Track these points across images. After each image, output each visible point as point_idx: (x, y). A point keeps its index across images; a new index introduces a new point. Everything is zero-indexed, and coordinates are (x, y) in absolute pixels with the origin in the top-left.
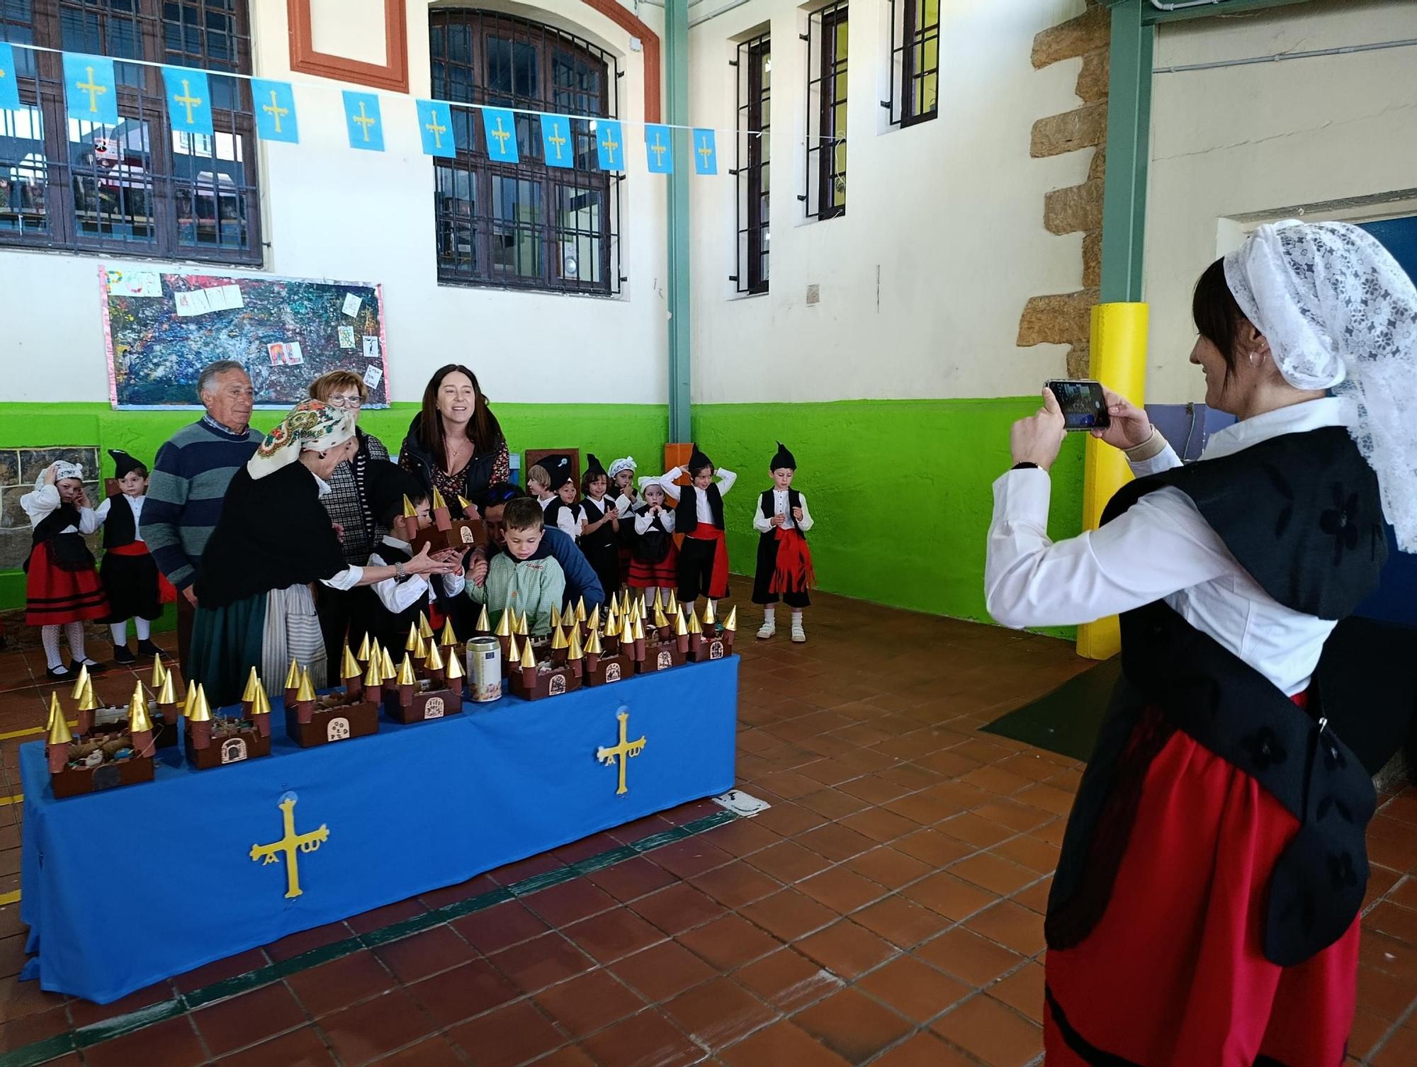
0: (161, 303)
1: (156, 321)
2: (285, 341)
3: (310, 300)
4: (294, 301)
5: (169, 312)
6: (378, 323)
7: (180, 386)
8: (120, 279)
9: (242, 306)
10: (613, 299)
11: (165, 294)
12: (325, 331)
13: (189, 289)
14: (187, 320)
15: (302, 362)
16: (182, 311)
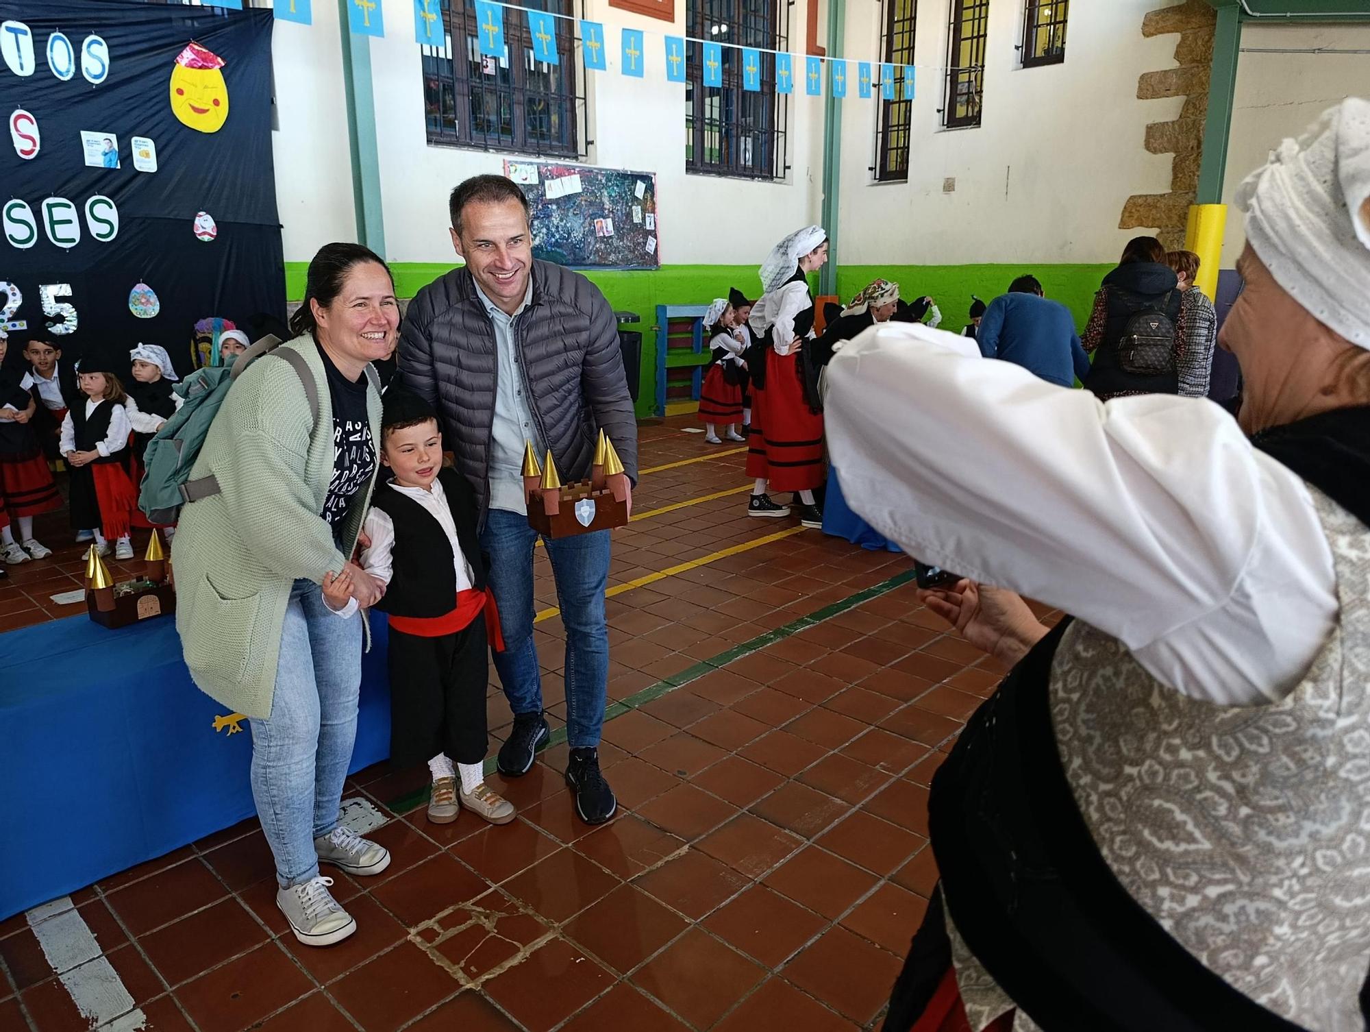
0: (538, 189)
1: (535, 202)
2: (604, 218)
3: (617, 186)
4: (609, 187)
5: (542, 195)
6: (654, 203)
7: (548, 252)
8: (516, 170)
9: (581, 191)
10: (775, 182)
11: (540, 182)
12: (626, 209)
13: (552, 178)
14: (552, 202)
15: (613, 234)
16: (550, 195)
